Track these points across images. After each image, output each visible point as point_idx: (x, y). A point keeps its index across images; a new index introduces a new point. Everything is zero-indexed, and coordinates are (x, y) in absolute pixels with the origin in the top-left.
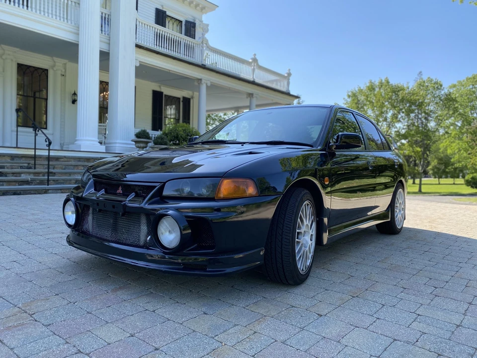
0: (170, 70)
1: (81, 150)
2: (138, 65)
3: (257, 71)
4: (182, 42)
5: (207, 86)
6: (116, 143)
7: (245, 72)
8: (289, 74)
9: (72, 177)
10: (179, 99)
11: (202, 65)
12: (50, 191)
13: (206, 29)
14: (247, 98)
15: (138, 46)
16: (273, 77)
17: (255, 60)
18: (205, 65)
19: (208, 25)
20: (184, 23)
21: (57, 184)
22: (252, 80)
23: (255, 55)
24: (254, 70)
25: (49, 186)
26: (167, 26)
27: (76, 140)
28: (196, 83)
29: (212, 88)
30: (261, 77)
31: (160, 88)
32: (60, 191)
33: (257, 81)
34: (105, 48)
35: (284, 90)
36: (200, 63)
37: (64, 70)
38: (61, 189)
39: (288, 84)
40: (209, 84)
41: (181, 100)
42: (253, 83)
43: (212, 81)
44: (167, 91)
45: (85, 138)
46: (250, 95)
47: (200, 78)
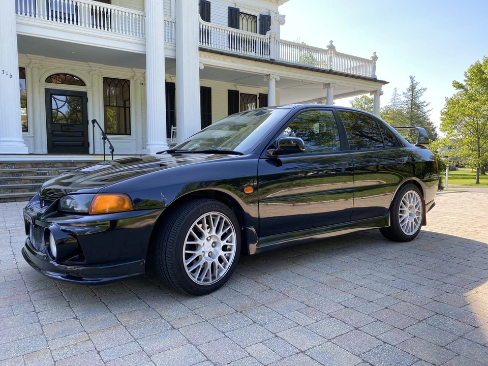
0: (235, 69)
2: (202, 67)
3: (335, 59)
5: (276, 81)
7: (322, 61)
8: (375, 58)
10: (256, 95)
11: (271, 59)
13: (282, 21)
14: (324, 89)
15: (201, 49)
16: (355, 64)
17: (331, 47)
18: (274, 60)
19: (285, 17)
20: (258, 18)
22: (329, 69)
23: (331, 42)
24: (331, 57)
28: (265, 80)
29: (281, 82)
30: (338, 65)
31: (236, 87)
33: (335, 69)
34: (171, 55)
35: (369, 75)
36: (268, 58)
37: (143, 80)
39: (374, 68)
40: (278, 79)
41: (258, 96)
42: (330, 72)
43: (281, 75)
44: (243, 89)
45: (154, 143)
46: (327, 85)
47: (268, 73)
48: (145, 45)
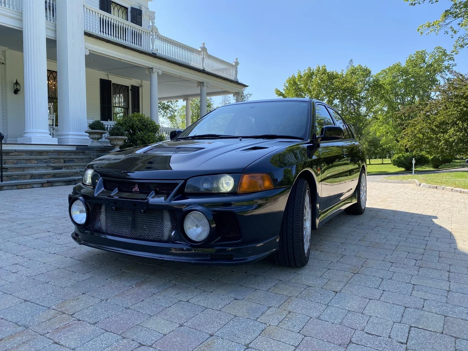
0: (120, 59)
1: (32, 143)
2: (88, 54)
3: (207, 60)
4: (129, 30)
5: (159, 75)
6: (68, 135)
7: (196, 61)
8: (237, 63)
9: (26, 172)
10: (128, 87)
11: (153, 53)
12: (5, 188)
13: (152, 17)
14: (198, 86)
15: (86, 34)
16: (222, 66)
17: (204, 49)
18: (156, 54)
19: (154, 13)
20: (129, 10)
21: (10, 180)
22: (202, 68)
23: (204, 44)
24: (203, 59)
25: (3, 183)
26: (112, 12)
27: (25, 133)
28: (147, 72)
29: (163, 77)
30: (210, 66)
31: (108, 77)
32: (15, 187)
33: (207, 69)
34: (51, 36)
35: (232, 78)
36: (150, 52)
37: (3, 58)
38: (16, 185)
39: (236, 72)
40: (160, 73)
41: (130, 88)
42: (203, 71)
43: (163, 70)
44: (115, 80)
45: (35, 130)
46: (201, 84)
47: (151, 67)
48: (22, 20)
